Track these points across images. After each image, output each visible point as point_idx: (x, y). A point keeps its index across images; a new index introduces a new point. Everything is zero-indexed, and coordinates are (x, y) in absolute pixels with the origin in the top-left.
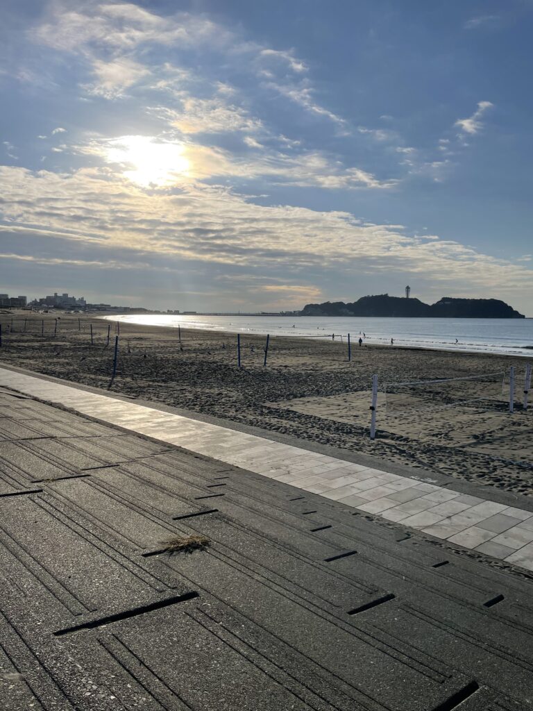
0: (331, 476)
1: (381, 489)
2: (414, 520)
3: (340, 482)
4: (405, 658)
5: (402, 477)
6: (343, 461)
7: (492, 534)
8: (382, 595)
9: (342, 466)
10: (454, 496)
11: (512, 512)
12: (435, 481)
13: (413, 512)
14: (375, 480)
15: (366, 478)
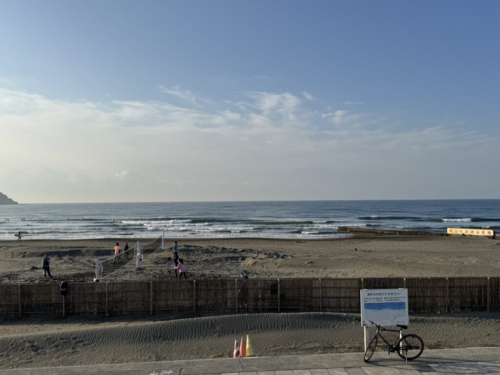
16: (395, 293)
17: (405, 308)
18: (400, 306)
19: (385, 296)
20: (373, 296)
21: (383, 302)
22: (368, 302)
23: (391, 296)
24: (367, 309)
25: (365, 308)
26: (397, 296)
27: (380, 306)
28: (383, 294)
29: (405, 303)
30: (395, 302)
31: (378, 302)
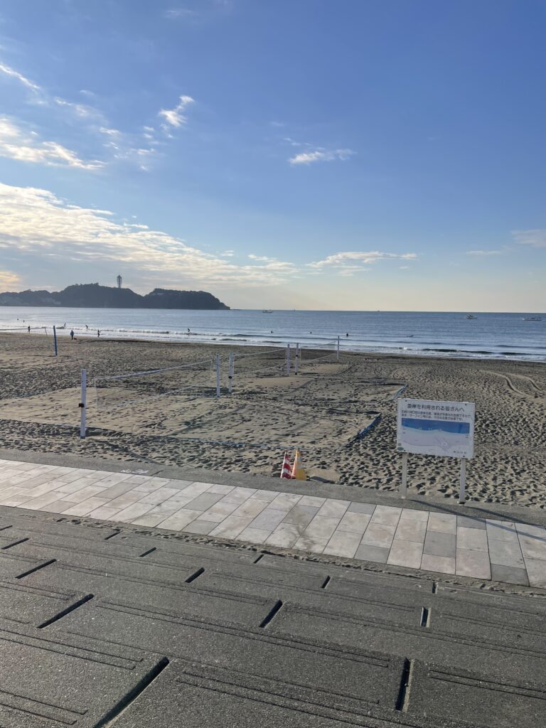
0: (33, 484)
1: (90, 488)
2: (124, 514)
3: (44, 488)
4: (96, 656)
5: (112, 473)
6: (45, 466)
7: (198, 513)
8: (80, 598)
9: (46, 471)
10: (164, 483)
11: (216, 489)
12: (146, 472)
13: (123, 506)
14: (83, 480)
15: (74, 479)
16: (453, 408)
17: (468, 432)
18: (462, 428)
19: (435, 411)
20: (416, 409)
21: (433, 418)
22: (409, 417)
23: (445, 412)
24: (406, 427)
25: (402, 424)
26: (456, 413)
27: (426, 425)
28: (434, 407)
29: (469, 424)
30: (453, 421)
31: (423, 418)
